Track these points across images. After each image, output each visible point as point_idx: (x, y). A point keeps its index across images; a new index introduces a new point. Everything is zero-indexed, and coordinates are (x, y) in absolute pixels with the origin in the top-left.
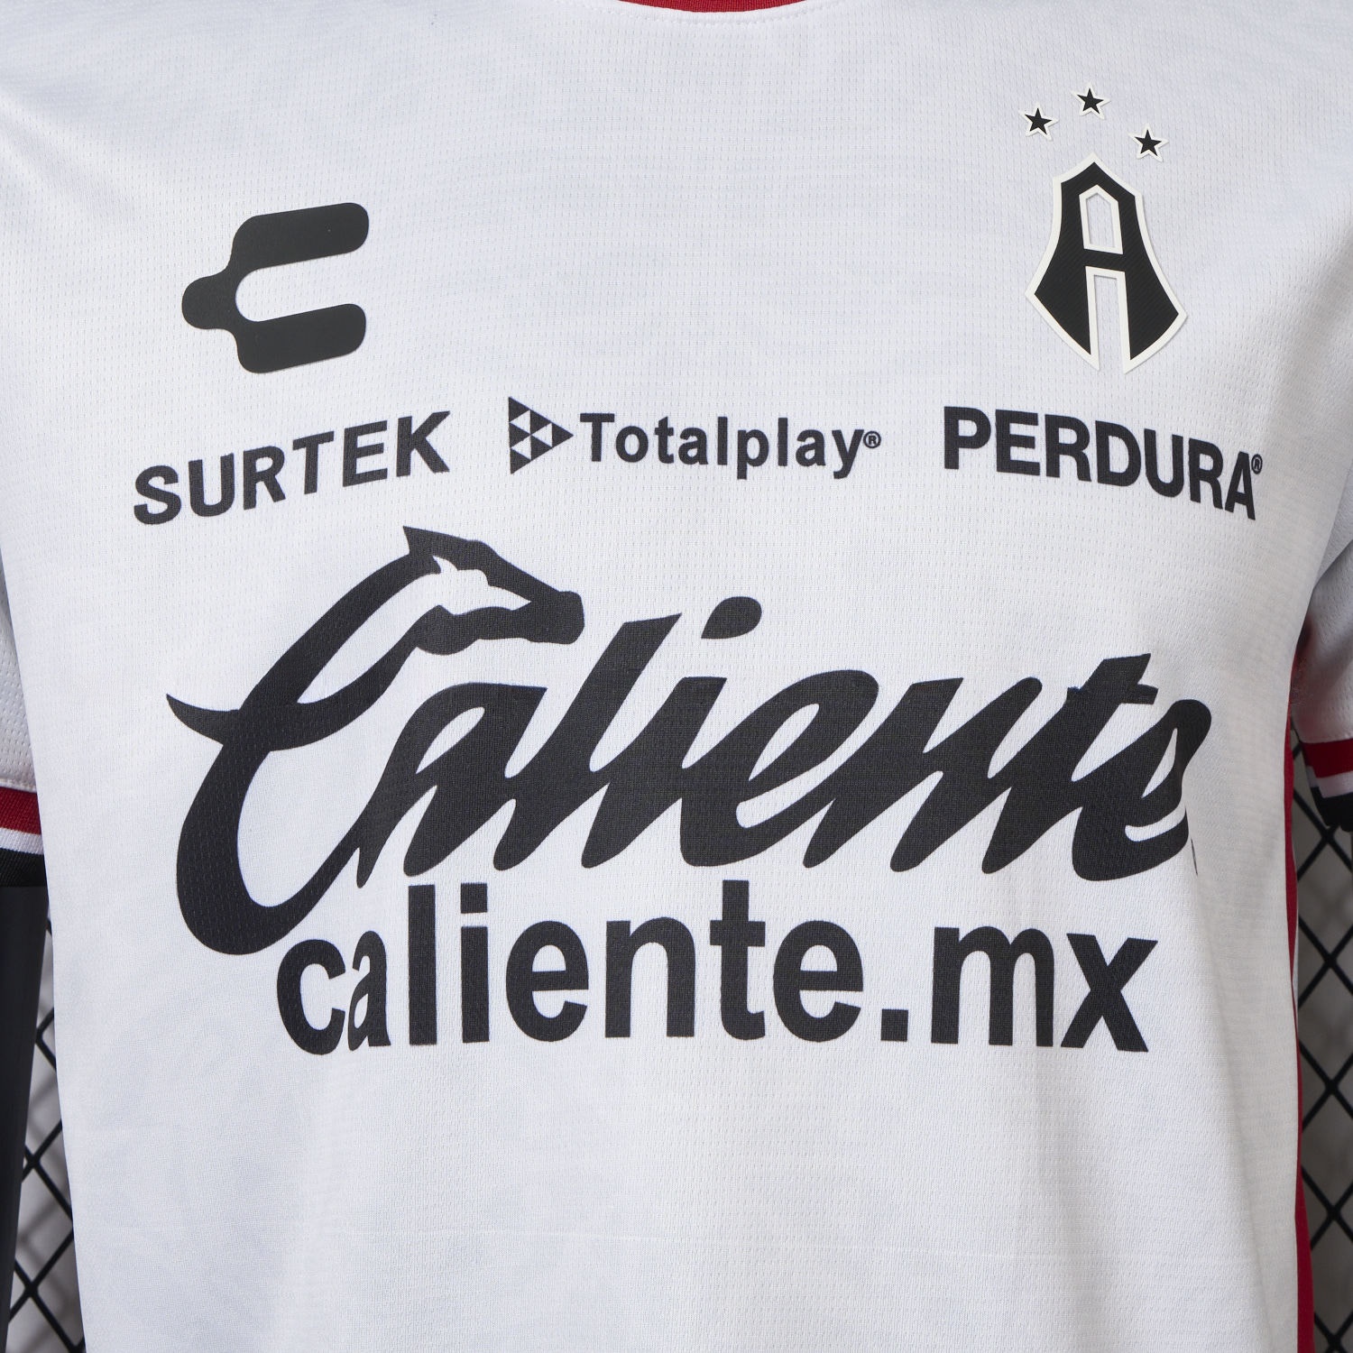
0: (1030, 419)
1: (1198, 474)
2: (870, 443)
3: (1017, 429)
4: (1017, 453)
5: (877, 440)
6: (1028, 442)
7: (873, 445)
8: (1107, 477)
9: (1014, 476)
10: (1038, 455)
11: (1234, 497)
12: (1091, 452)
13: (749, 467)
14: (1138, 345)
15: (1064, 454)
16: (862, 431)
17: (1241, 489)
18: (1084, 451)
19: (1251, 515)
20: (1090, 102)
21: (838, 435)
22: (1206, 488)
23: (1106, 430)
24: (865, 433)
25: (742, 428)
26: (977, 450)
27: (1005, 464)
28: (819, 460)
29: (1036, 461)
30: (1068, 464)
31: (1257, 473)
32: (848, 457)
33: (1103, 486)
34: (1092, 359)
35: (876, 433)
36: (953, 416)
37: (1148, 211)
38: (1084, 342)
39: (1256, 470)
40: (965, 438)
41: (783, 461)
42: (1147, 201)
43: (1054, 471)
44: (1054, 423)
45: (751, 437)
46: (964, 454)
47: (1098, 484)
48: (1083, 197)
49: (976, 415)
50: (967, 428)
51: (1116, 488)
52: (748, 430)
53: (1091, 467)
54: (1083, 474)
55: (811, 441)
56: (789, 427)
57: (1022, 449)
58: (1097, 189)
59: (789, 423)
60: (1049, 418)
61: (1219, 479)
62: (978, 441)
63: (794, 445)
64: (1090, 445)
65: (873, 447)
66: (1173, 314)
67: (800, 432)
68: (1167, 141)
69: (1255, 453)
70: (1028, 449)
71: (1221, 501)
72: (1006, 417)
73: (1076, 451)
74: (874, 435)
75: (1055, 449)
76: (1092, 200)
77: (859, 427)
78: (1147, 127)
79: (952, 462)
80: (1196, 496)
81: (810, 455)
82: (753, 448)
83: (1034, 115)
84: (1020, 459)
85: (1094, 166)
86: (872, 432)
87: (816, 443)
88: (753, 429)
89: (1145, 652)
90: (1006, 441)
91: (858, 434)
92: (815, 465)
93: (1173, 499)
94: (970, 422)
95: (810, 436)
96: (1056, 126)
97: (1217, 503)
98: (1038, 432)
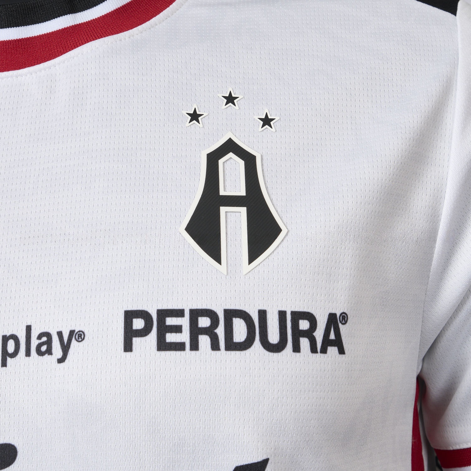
0: (179, 313)
1: (298, 334)
2: (78, 338)
3: (170, 321)
4: (171, 338)
5: (83, 337)
6: (178, 329)
7: (80, 340)
8: (231, 346)
9: (168, 353)
10: (184, 337)
11: (327, 343)
12: (220, 331)
13: (9, 359)
14: (253, 255)
15: (202, 334)
16: (74, 331)
17: (332, 336)
18: (215, 331)
19: (342, 351)
20: (230, 99)
21: (60, 334)
22: (304, 342)
23: (230, 314)
24: (76, 332)
25: (4, 334)
26: (144, 338)
27: (163, 346)
28: (49, 352)
29: (182, 341)
30: (204, 341)
31: (343, 324)
32: (66, 348)
33: (229, 353)
34: (222, 268)
35: (82, 331)
36: (130, 316)
37: (265, 165)
38: (217, 257)
39: (344, 322)
40: (137, 331)
41: (28, 354)
42: (264, 158)
43: (195, 346)
44: (195, 314)
45: (10, 339)
46: (136, 341)
47: (225, 352)
48: (221, 162)
49: (144, 315)
50: (138, 324)
51: (238, 353)
52: (8, 335)
53: (220, 341)
54: (215, 346)
55: (44, 339)
56: (32, 331)
57: (174, 334)
58: (231, 155)
59: (32, 328)
60: (192, 312)
61: (314, 334)
62: (144, 332)
63: (35, 342)
64: (220, 326)
65: (81, 341)
66: (279, 230)
67: (38, 334)
68: (279, 118)
69: (342, 311)
70: (178, 334)
71: (316, 348)
72: (163, 314)
73: (210, 332)
74: (81, 333)
75: (195, 331)
76: (228, 162)
77: (73, 329)
78: (266, 111)
79: (128, 347)
80: (297, 348)
81: (44, 348)
82: (11, 347)
83: (192, 112)
84: (172, 341)
85: (230, 140)
86: (80, 331)
87: (48, 341)
88: (11, 334)
89: (264, 457)
90: (163, 330)
91: (72, 333)
92: (47, 355)
93: (279, 354)
94: (140, 319)
95: (44, 336)
96: (206, 118)
97: (314, 349)
98: (184, 322)
